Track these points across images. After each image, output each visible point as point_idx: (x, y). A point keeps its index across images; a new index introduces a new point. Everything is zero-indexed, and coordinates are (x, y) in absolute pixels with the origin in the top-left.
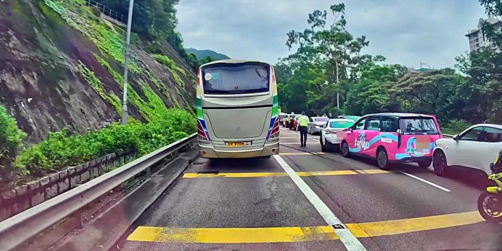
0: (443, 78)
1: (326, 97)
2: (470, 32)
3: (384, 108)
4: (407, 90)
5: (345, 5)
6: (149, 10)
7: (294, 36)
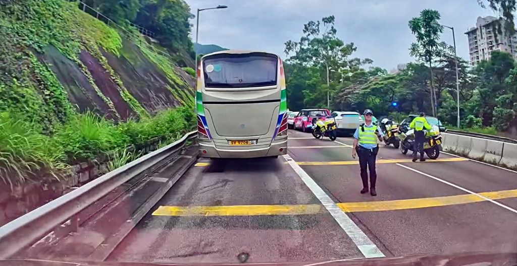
1: (319, 95)
2: (469, 30)
5: (335, 17)
7: (291, 45)
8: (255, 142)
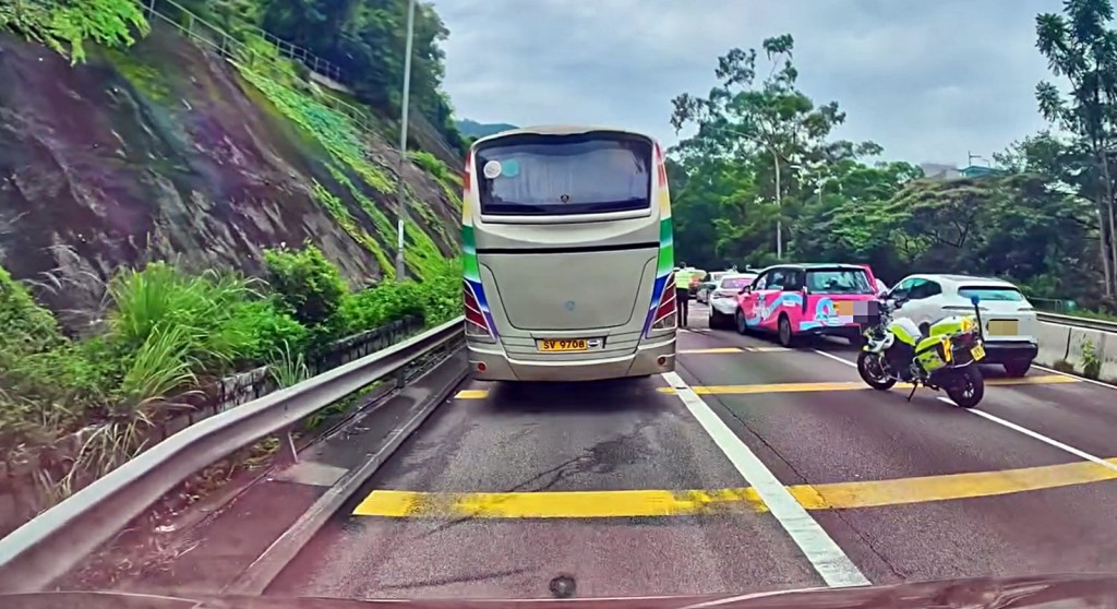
0: (973, 195)
1: (754, 230)
3: (860, 253)
4: (901, 217)
5: (794, 37)
6: (389, 55)
7: (686, 106)
8: (599, 342)
